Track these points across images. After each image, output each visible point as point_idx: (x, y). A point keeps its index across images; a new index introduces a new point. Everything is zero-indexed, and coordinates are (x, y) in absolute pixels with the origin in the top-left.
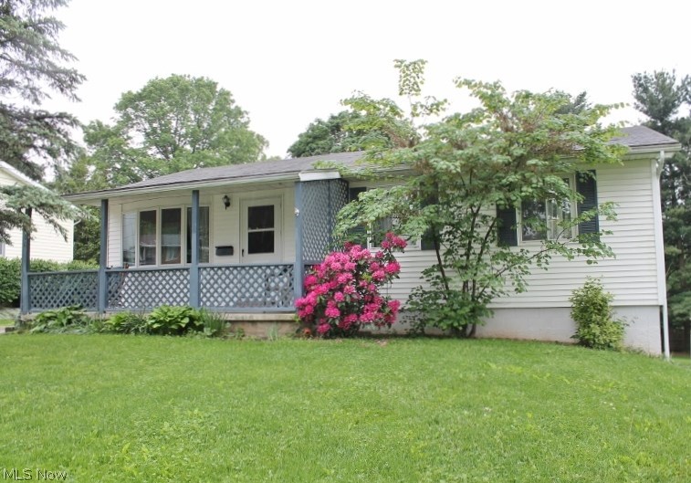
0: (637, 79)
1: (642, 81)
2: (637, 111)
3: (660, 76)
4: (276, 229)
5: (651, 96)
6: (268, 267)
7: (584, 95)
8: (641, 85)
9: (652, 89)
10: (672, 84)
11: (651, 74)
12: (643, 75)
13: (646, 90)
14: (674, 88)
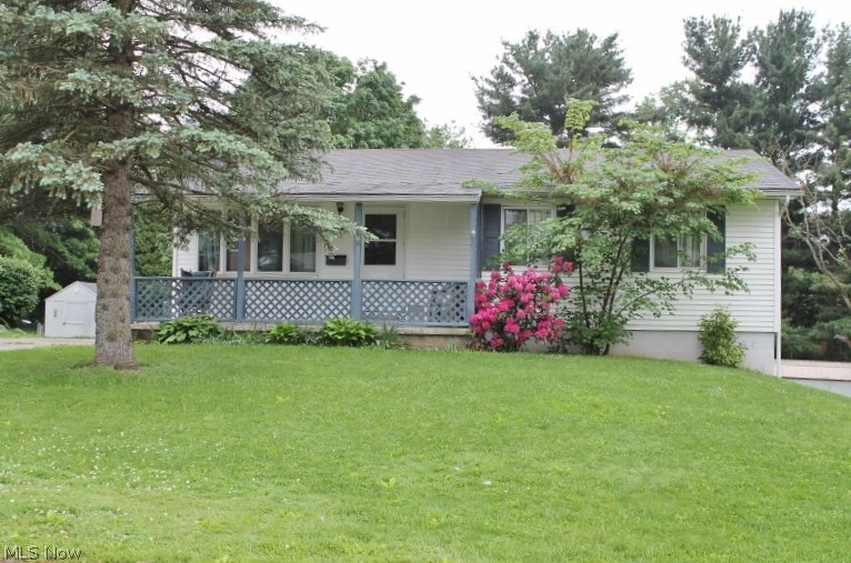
0: (690, 25)
1: (697, 29)
2: (687, 69)
3: (721, 23)
4: (398, 241)
5: (707, 51)
6: (431, 283)
7: (613, 38)
8: (694, 34)
9: (708, 41)
10: (734, 37)
11: (709, 19)
12: (699, 20)
13: (700, 41)
14: (738, 44)
